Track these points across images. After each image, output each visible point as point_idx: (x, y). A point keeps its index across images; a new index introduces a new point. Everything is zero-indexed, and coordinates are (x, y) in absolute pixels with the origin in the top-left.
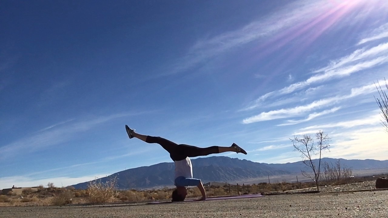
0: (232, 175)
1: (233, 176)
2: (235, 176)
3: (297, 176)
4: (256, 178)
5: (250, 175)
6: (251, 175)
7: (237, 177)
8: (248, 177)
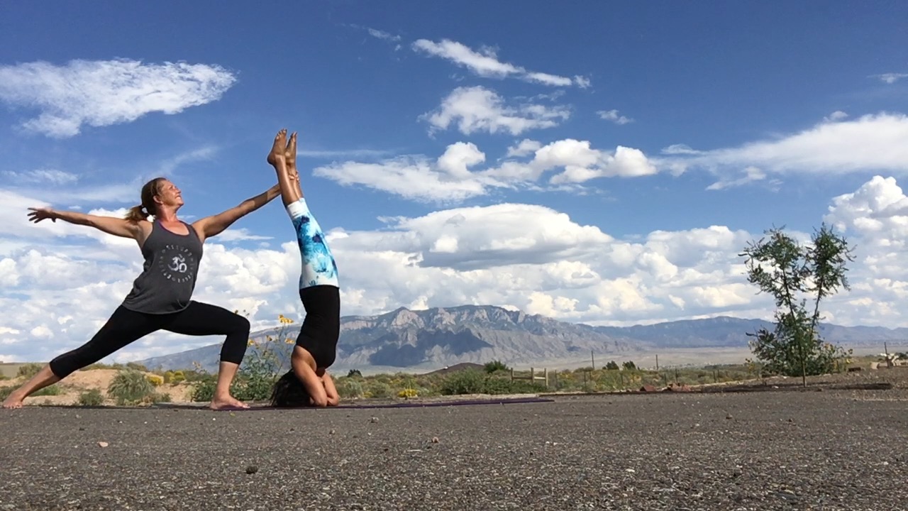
0: (508, 348)
1: (512, 352)
2: (516, 351)
3: (657, 356)
4: (563, 356)
5: (551, 352)
6: (552, 350)
7: (519, 355)
8: (544, 356)
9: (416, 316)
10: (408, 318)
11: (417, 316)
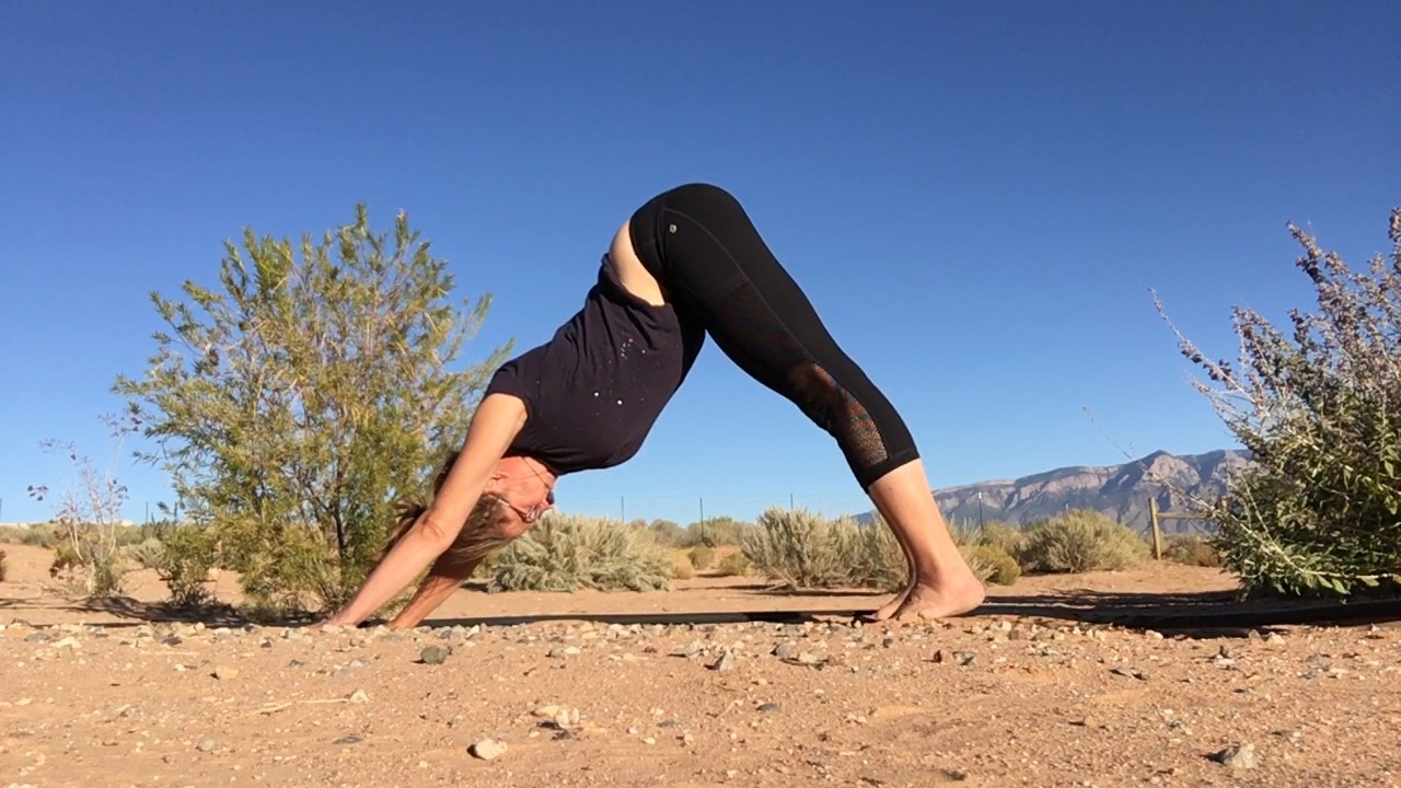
9: (1184, 466)
10: (1171, 469)
11: (1187, 466)
